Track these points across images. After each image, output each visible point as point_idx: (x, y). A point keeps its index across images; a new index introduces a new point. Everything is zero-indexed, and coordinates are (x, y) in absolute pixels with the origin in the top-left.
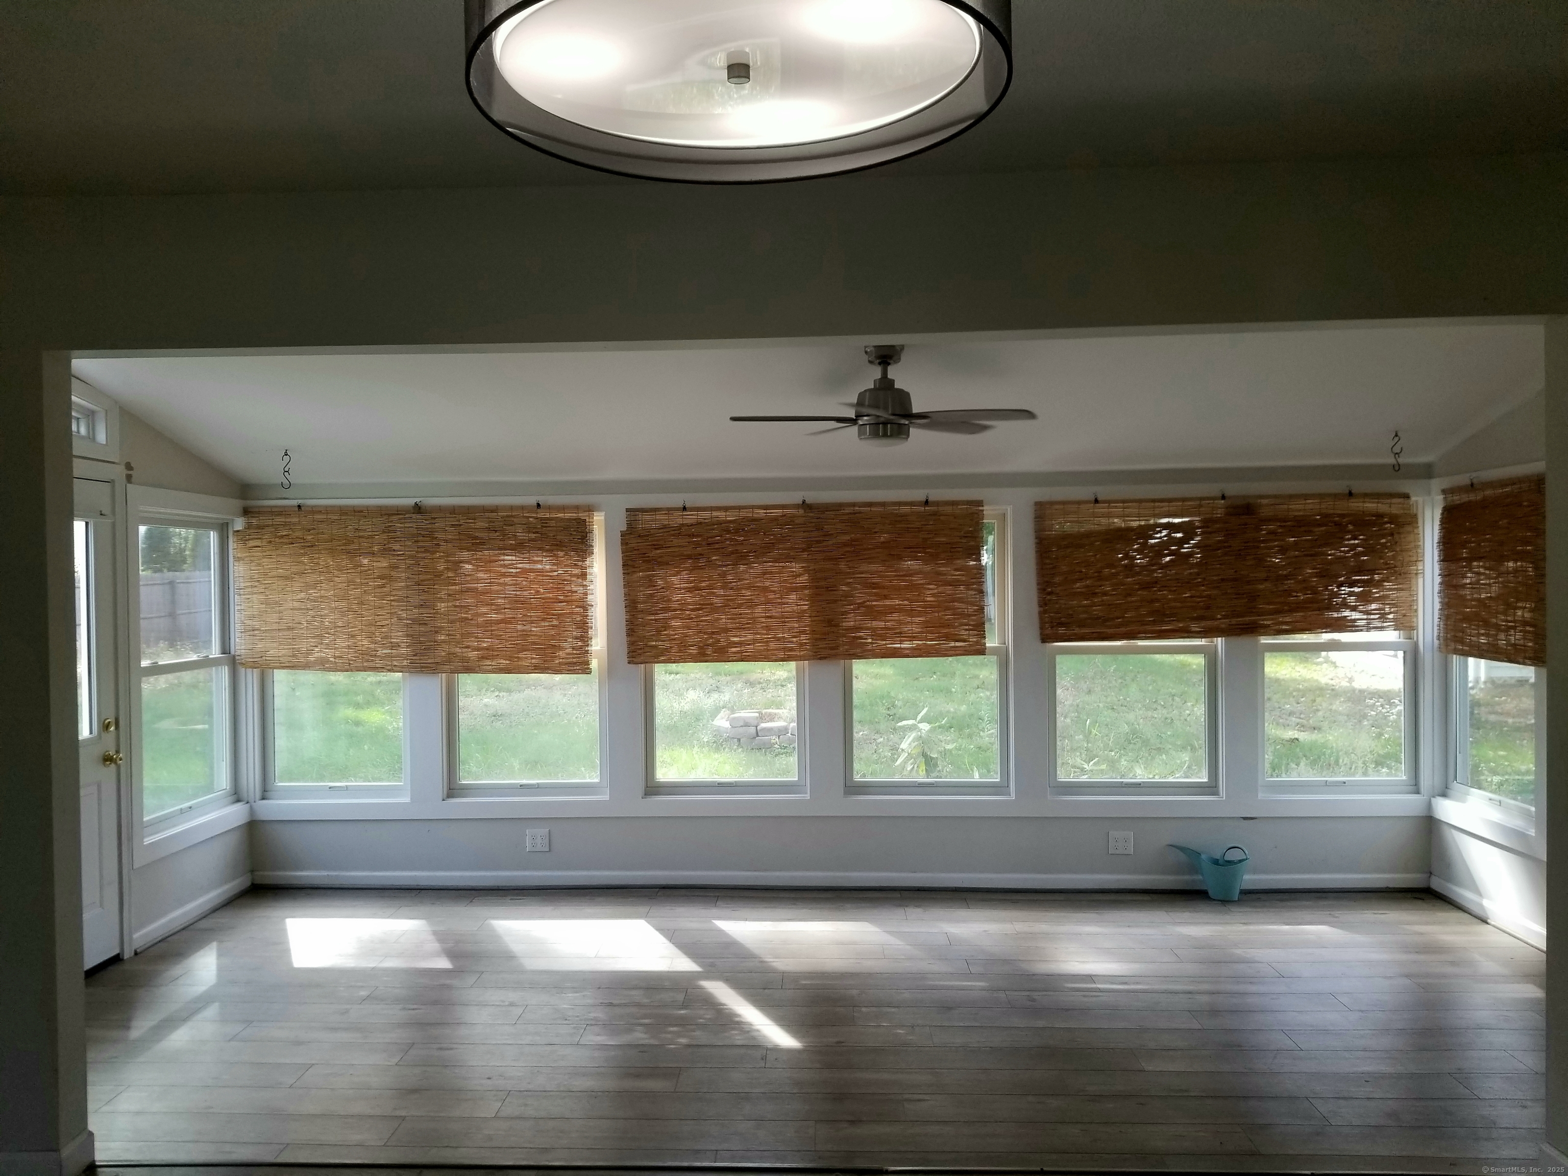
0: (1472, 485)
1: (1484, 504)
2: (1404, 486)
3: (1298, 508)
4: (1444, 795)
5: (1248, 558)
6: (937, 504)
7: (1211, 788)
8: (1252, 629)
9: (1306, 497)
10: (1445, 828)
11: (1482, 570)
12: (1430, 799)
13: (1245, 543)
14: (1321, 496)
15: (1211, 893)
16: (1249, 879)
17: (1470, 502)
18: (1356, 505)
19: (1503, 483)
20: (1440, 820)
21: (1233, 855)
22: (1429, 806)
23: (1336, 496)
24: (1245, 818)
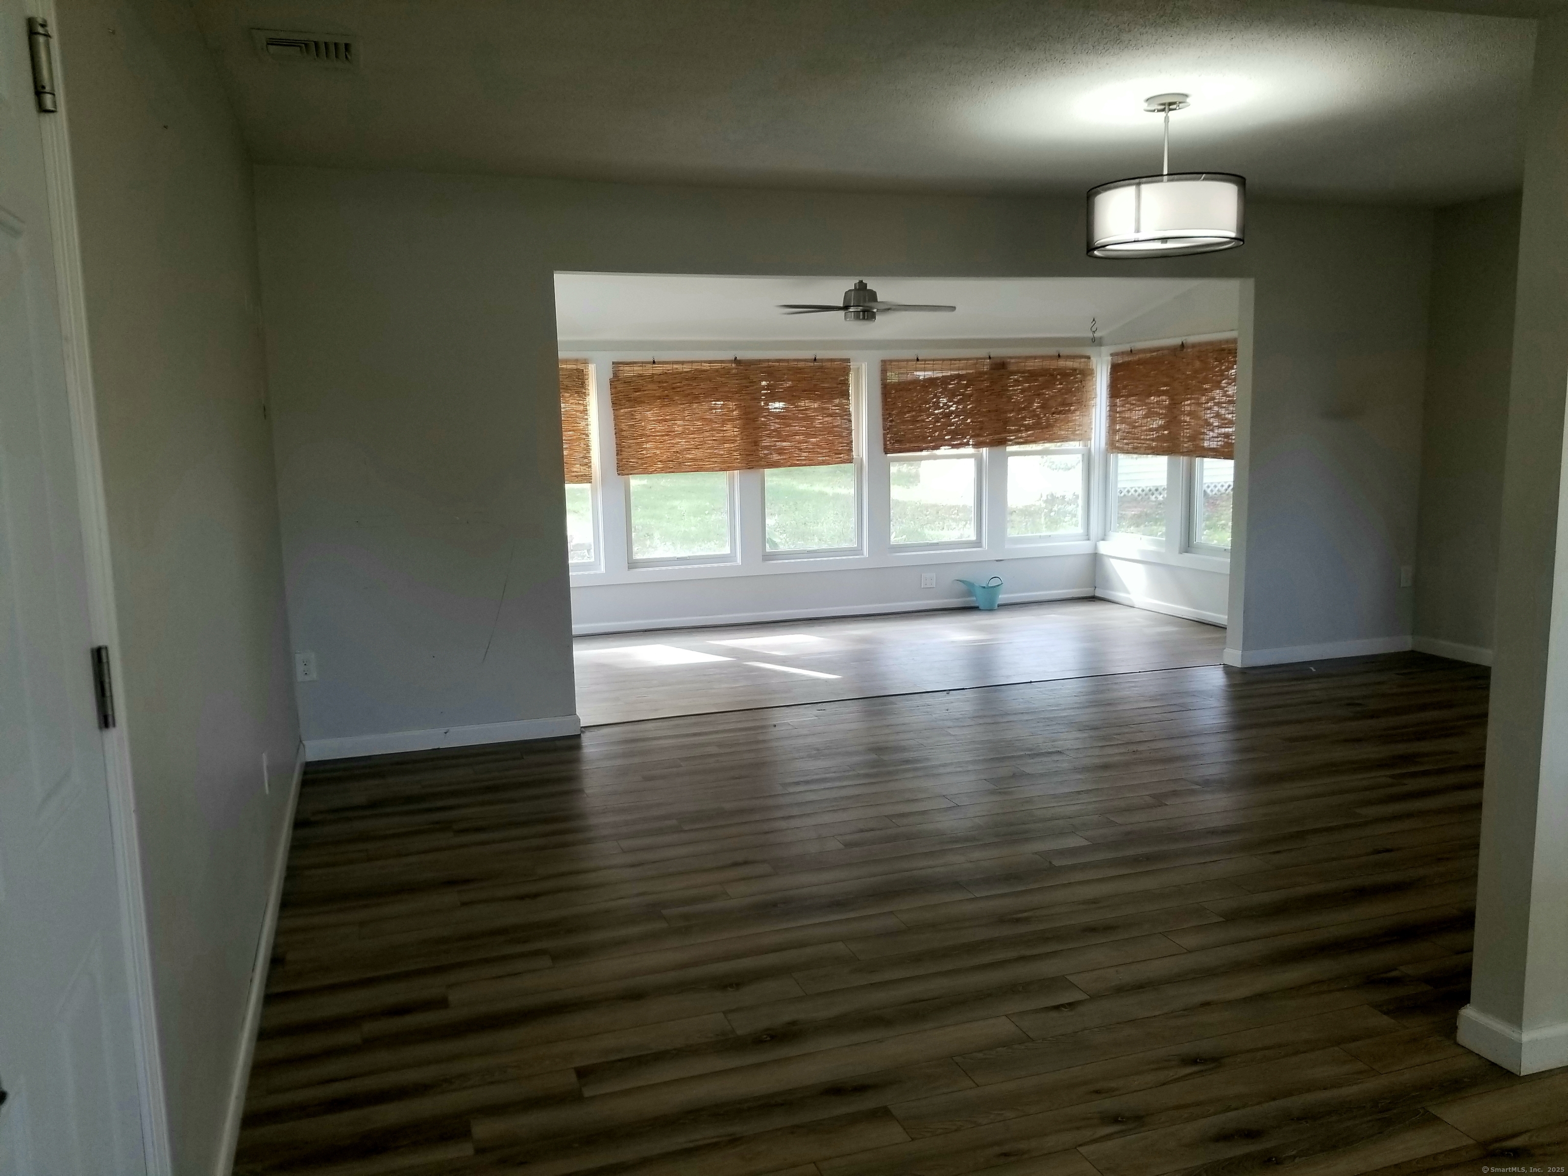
0: (1131, 351)
1: (1140, 362)
2: (1087, 351)
3: (1031, 365)
4: (1103, 540)
5: (1004, 396)
6: (822, 360)
7: (978, 543)
8: (1003, 442)
9: (1035, 358)
10: (1106, 560)
11: (1134, 402)
12: (1096, 545)
13: (1002, 387)
14: (1043, 358)
15: (980, 608)
16: (1003, 598)
17: (1131, 361)
18: (1062, 363)
19: (1151, 350)
20: (1103, 555)
21: (993, 583)
22: (1096, 547)
23: (1051, 358)
24: (997, 561)
